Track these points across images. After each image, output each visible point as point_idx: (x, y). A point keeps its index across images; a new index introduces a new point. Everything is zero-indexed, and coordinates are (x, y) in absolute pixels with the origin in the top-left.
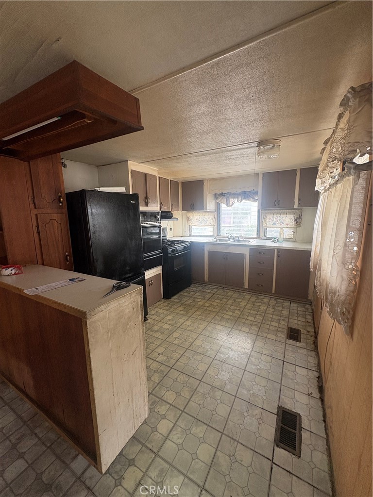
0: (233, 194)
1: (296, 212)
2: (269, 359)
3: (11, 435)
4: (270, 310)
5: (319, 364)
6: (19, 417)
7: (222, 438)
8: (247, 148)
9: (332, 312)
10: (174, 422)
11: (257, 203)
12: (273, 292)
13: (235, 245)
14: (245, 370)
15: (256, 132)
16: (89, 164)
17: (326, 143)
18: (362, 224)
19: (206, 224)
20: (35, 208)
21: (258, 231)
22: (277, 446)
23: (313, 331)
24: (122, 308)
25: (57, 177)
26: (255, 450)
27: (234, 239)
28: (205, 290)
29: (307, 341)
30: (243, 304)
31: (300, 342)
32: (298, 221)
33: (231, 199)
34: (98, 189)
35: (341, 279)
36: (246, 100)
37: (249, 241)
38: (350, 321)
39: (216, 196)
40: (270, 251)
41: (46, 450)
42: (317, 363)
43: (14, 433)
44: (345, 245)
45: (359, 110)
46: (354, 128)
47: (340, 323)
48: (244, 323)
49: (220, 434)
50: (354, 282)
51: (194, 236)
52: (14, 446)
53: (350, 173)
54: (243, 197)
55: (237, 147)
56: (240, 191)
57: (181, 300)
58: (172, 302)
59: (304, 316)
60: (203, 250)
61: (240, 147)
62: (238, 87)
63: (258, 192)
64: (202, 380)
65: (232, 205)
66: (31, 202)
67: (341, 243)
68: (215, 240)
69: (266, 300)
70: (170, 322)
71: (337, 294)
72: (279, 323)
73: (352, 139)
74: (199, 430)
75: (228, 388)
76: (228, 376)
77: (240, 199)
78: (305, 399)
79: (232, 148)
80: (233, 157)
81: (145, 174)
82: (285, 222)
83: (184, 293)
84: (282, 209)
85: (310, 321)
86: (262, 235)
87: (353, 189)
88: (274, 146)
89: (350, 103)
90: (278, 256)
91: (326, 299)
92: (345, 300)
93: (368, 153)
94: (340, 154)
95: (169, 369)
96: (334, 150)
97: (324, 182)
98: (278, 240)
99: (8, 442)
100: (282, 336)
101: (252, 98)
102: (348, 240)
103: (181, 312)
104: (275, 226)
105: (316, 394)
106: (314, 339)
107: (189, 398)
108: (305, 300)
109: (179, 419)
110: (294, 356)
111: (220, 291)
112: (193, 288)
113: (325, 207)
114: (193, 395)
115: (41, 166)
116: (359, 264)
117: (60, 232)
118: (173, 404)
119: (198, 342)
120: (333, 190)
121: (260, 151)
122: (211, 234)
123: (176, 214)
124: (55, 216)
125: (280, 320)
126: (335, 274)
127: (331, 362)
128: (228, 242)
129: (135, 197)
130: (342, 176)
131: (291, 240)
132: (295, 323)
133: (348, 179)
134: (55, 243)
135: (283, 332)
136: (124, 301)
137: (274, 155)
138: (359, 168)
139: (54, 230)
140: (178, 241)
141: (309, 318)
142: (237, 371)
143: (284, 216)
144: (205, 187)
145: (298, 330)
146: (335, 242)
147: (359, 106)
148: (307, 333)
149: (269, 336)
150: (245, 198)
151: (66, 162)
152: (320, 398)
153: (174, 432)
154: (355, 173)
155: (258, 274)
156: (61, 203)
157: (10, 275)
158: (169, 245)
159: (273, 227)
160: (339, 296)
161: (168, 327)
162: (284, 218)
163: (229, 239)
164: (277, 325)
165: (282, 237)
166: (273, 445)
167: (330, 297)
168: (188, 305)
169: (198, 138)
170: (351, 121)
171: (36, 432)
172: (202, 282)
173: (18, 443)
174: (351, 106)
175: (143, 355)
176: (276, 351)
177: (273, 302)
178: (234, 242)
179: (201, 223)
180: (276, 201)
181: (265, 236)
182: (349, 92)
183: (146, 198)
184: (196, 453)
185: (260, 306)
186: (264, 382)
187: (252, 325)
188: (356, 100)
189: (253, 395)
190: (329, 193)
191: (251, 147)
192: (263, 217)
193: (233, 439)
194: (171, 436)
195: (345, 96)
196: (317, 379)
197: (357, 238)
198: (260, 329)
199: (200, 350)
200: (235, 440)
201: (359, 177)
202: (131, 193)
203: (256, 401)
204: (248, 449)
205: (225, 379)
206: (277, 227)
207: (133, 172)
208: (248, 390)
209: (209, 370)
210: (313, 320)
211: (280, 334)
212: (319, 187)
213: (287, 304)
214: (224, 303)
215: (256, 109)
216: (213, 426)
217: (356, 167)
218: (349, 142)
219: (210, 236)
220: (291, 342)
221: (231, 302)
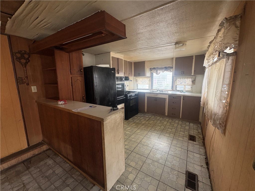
0: (160, 68)
1: (192, 77)
2: (180, 149)
3: (62, 177)
4: (179, 126)
5: (206, 152)
6: (64, 170)
7: (160, 183)
8: (169, 46)
9: (214, 124)
10: (136, 175)
11: (172, 73)
12: (181, 117)
13: (161, 93)
14: (168, 154)
15: (175, 38)
16: (92, 54)
17: (210, 43)
18: (230, 81)
19: (146, 83)
20: (71, 74)
21: (172, 87)
22: (187, 188)
23: (202, 137)
24: (116, 119)
25: (80, 60)
26: (176, 189)
27: (160, 91)
28: (145, 116)
29: (199, 141)
30: (165, 123)
31: (195, 142)
32: (194, 82)
33: (158, 71)
34: (97, 65)
35: (219, 108)
36: (173, 24)
37: (168, 92)
38: (224, 128)
39: (151, 69)
40: (179, 97)
41: (78, 184)
42: (204, 151)
43: (63, 176)
44: (222, 91)
45: (229, 28)
46: (227, 37)
47: (218, 128)
48: (166, 132)
49: (158, 181)
50: (226, 109)
51: (139, 89)
52: (64, 182)
53: (224, 57)
54: (165, 70)
55: (165, 45)
56: (164, 67)
57: (133, 121)
58: (129, 121)
59: (197, 130)
60: (145, 96)
61: (166, 45)
62: (170, 18)
63: (173, 67)
64: (148, 157)
65: (159, 74)
66: (69, 71)
67: (219, 90)
68: (150, 91)
69: (177, 121)
70: (129, 131)
71: (217, 115)
72: (184, 133)
73: (226, 42)
74: (148, 179)
75: (161, 161)
76: (160, 156)
77: (163, 71)
78: (199, 168)
79: (162, 46)
80: (162, 50)
81: (118, 59)
82: (187, 82)
83: (135, 117)
84: (185, 76)
85: (200, 132)
86: (174, 89)
87: (225, 65)
88: (183, 45)
89: (224, 25)
90: (183, 99)
91: (211, 118)
92: (221, 117)
93: (233, 48)
94: (219, 48)
95: (131, 152)
96: (216, 46)
97: (209, 62)
98: (183, 91)
99: (61, 180)
100: (186, 139)
101: (176, 23)
102: (223, 89)
103: (135, 126)
104: (181, 84)
105: (205, 166)
106: (203, 141)
107: (142, 165)
108: (197, 122)
109: (138, 174)
110: (193, 148)
111: (153, 117)
112: (139, 115)
113: (209, 74)
114: (143, 164)
115: (74, 55)
116: (228, 100)
117: (81, 86)
118: (134, 167)
119: (144, 140)
120: (214, 66)
121: (176, 47)
122: (148, 88)
123: (131, 78)
124: (79, 78)
125: (184, 131)
126: (216, 106)
127: (213, 149)
128: (157, 92)
129: (114, 69)
130: (219, 59)
131: (190, 91)
132: (193, 133)
133: (223, 60)
134: (78, 90)
135: (186, 137)
136: (117, 115)
137: (184, 49)
138: (228, 55)
139: (78, 84)
140: (132, 91)
141: (200, 131)
142: (164, 154)
143: (186, 79)
144: (145, 65)
145: (194, 136)
146: (216, 90)
147: (229, 26)
148: (199, 138)
149: (179, 139)
150: (166, 70)
151: (84, 53)
152: (207, 168)
153: (136, 180)
154: (227, 57)
155: (173, 108)
156: (82, 72)
157: (62, 104)
158: (128, 93)
159: (180, 85)
160: (218, 115)
161: (128, 133)
162: (186, 81)
163: (158, 91)
164: (183, 133)
165: (185, 90)
166: (184, 187)
167: (213, 117)
168: (137, 123)
169: (146, 41)
170: (225, 33)
171: (73, 176)
172: (143, 112)
173: (65, 180)
174: (225, 26)
175: (123, 142)
176: (183, 146)
177: (180, 123)
178: (160, 92)
179: (143, 83)
180: (182, 72)
181: (176, 90)
182: (224, 20)
183: (118, 70)
184: (147, 189)
185: (174, 124)
186: (178, 159)
187: (170, 133)
188: (227, 23)
189: (173, 165)
190: (212, 67)
191: (172, 45)
192: (175, 80)
193: (165, 184)
194: (135, 181)
195: (222, 22)
196: (205, 159)
197: (227, 88)
198: (174, 135)
199: (145, 144)
200: (166, 184)
201: (228, 59)
202: (111, 68)
203: (175, 168)
204: (172, 188)
205: (159, 157)
206: (182, 85)
207: (112, 57)
208: (170, 163)
209: (150, 153)
210: (202, 132)
211: (185, 138)
212: (205, 64)
213: (188, 124)
214: (155, 122)
215: (177, 27)
216: (154, 178)
217: (227, 54)
218: (224, 43)
219: (147, 89)
220: (191, 142)
221: (159, 122)
